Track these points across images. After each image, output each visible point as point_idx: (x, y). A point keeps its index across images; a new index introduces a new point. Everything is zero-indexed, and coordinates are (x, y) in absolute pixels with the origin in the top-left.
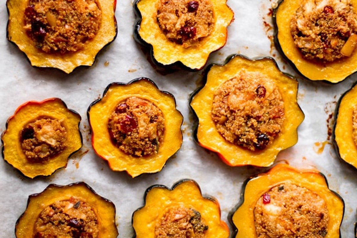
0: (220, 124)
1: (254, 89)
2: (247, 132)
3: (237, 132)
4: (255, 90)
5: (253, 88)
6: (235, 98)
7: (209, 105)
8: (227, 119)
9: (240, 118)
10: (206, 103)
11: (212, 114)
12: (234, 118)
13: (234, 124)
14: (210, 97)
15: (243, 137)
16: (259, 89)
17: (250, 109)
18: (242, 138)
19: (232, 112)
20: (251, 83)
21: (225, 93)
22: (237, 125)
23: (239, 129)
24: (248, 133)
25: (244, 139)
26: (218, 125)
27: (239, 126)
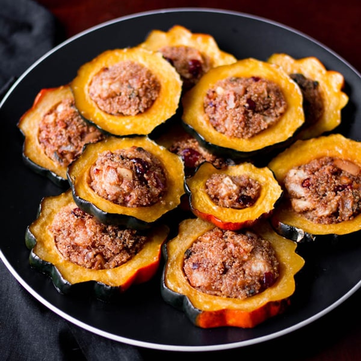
0: (105, 263)
1: (74, 218)
2: (121, 237)
3: (119, 246)
4: (76, 217)
5: (72, 219)
6: (79, 238)
7: (79, 269)
8: (101, 254)
9: (104, 238)
10: (75, 271)
11: (90, 268)
12: (102, 246)
13: (109, 248)
14: (69, 265)
15: (127, 242)
16: (76, 214)
17: (95, 225)
18: (129, 244)
19: (93, 246)
20: (67, 221)
21: (69, 247)
22: (110, 243)
23: (116, 244)
24: (123, 236)
25: (130, 242)
26: (105, 266)
27: (112, 242)
